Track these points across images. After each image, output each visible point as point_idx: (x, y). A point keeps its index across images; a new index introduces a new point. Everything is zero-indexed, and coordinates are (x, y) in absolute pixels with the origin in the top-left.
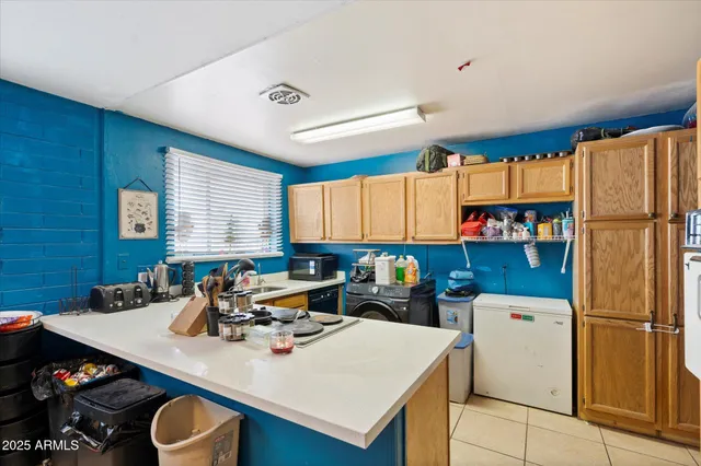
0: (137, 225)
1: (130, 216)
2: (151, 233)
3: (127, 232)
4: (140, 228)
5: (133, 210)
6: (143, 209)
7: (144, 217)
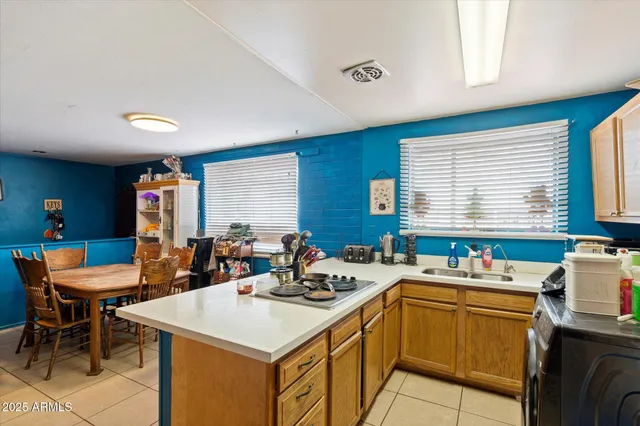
0: (381, 205)
1: (376, 199)
2: (390, 210)
3: (375, 210)
4: (382, 207)
5: (378, 193)
6: (384, 193)
7: (385, 198)
